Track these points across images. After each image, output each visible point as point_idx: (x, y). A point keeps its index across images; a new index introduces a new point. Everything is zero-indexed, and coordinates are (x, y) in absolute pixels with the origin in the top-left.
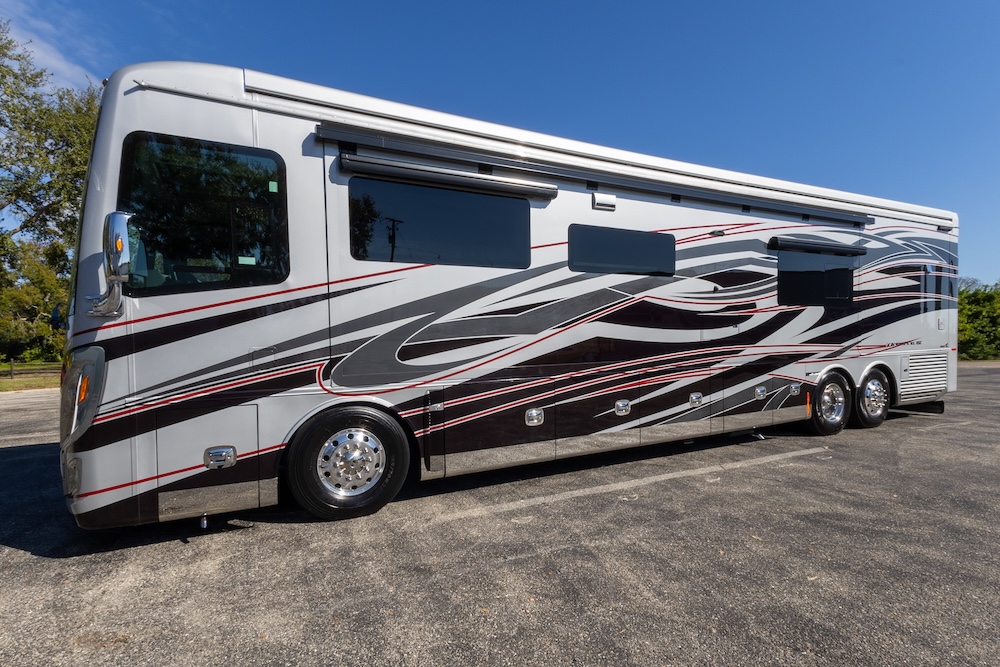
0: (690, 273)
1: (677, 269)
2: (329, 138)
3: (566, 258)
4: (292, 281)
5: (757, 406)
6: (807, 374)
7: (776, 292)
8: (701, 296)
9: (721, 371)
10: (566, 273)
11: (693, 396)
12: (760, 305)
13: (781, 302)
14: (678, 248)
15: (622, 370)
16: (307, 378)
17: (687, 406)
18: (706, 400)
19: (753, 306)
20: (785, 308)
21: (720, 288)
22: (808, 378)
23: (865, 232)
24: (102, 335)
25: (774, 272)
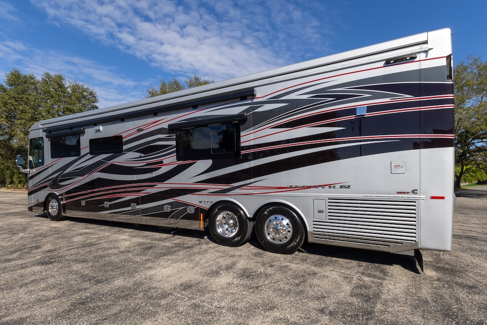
0: (130, 150)
1: (124, 149)
2: (49, 131)
3: (89, 151)
4: (45, 165)
5: (166, 215)
6: (201, 202)
7: (175, 154)
8: (136, 160)
9: (145, 194)
10: (89, 156)
11: (132, 204)
12: (165, 162)
13: (178, 159)
14: (124, 140)
15: (106, 190)
16: (46, 187)
17: (130, 208)
18: (138, 207)
19: (162, 162)
20: (181, 162)
21: (143, 155)
22: (201, 205)
23: (255, 100)
24: (29, 176)
25: (174, 143)
